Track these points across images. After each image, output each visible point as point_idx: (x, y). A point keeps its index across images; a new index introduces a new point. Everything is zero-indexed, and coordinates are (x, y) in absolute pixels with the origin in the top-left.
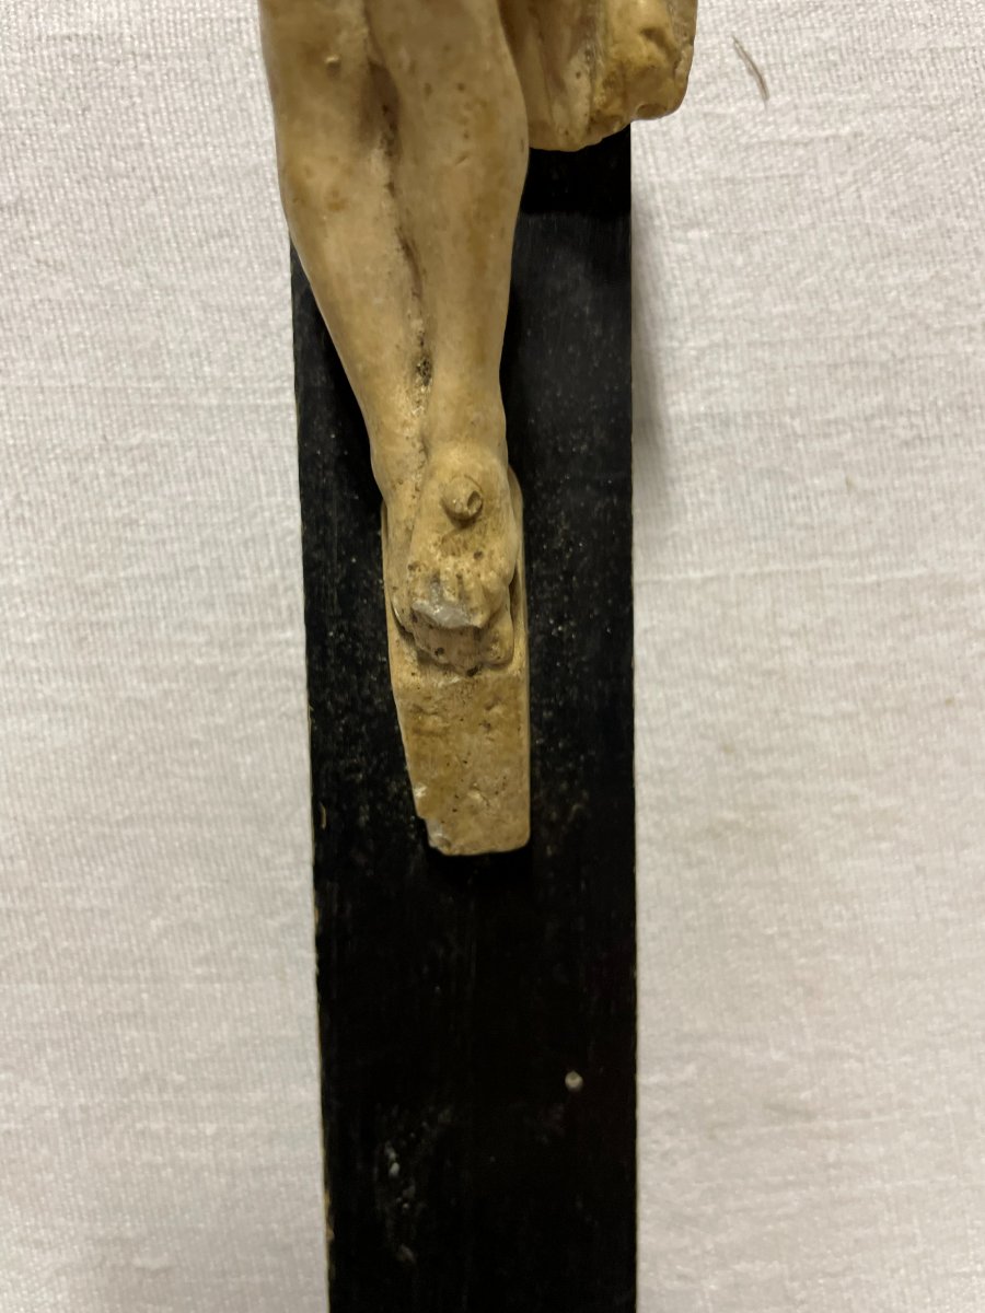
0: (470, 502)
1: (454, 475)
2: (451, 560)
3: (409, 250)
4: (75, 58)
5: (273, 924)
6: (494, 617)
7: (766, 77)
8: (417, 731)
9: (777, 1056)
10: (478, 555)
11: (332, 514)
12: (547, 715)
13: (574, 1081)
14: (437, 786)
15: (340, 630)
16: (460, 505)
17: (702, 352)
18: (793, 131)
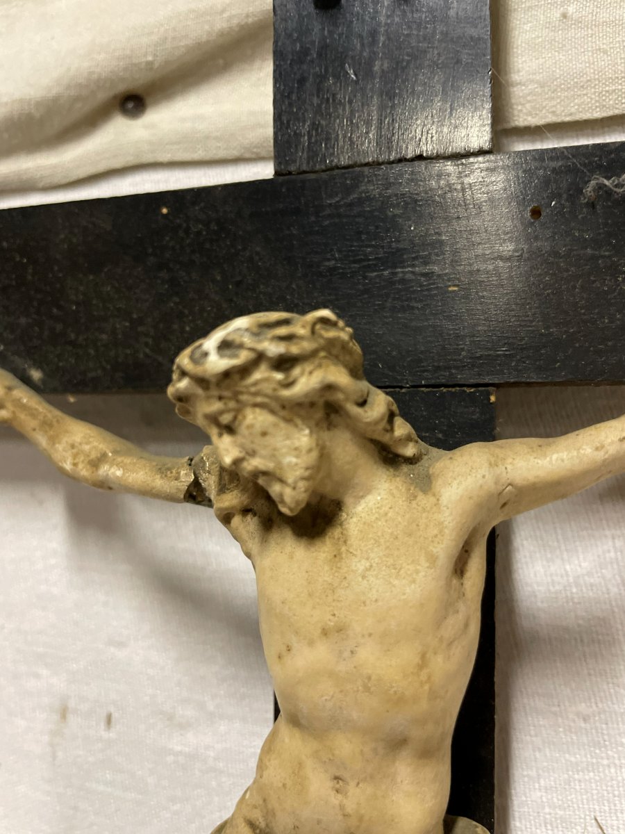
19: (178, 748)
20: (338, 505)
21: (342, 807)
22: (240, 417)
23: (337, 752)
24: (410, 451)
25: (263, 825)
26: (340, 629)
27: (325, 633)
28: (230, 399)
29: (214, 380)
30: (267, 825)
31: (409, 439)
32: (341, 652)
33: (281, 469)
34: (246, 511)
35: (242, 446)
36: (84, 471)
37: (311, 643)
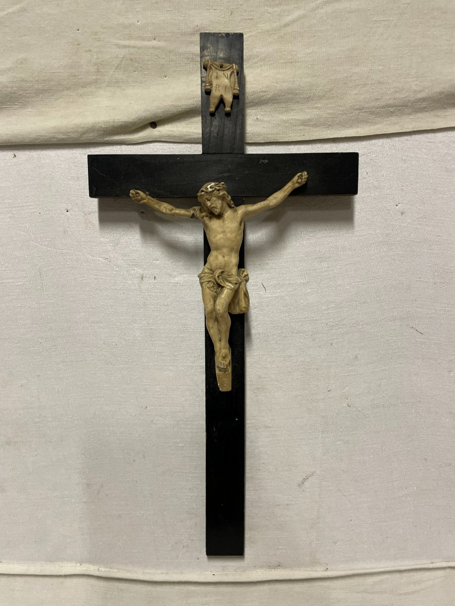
1: (223, 353)
2: (223, 361)
3: (219, 330)
4: (175, 286)
5: (198, 399)
6: (227, 367)
7: (266, 288)
9: (266, 419)
10: (226, 361)
11: (209, 351)
13: (237, 419)
14: (221, 384)
16: (224, 356)
17: (256, 325)
18: (270, 296)
19: (173, 282)
20: (223, 214)
21: (224, 260)
22: (211, 198)
23: (223, 251)
24: (233, 206)
26: (224, 232)
27: (222, 232)
28: (211, 195)
29: (208, 192)
30: (211, 268)
31: (232, 204)
32: (224, 235)
33: (217, 206)
34: (206, 216)
35: (211, 203)
36: (168, 212)
37: (220, 234)
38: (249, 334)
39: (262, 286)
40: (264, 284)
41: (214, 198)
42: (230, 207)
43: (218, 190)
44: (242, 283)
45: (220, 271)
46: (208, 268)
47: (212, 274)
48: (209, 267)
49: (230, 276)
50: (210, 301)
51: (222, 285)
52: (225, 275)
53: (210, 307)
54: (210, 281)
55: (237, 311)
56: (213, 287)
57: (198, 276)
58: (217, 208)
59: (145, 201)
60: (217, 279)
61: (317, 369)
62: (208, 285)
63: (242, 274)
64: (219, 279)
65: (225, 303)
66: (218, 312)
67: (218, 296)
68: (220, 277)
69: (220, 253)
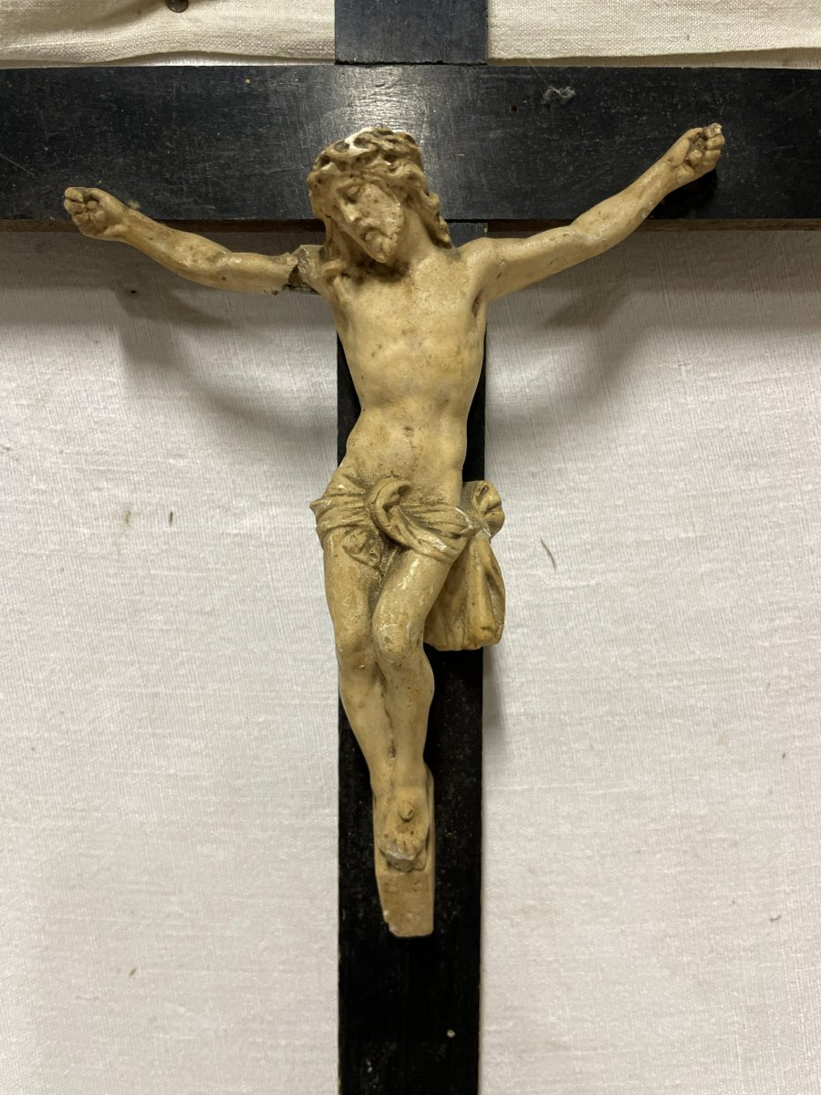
0: (410, 813)
1: (404, 802)
2: (401, 835)
3: (387, 713)
4: (240, 545)
5: (316, 947)
6: (418, 854)
7: (555, 557)
8: (386, 891)
9: (552, 1019)
10: (412, 833)
11: (352, 782)
12: (443, 871)
13: (451, 1034)
14: (393, 913)
15: (353, 833)
16: (406, 815)
17: (522, 684)
18: (569, 583)
19: (235, 532)
20: (407, 265)
21: (411, 443)
22: (362, 190)
23: (407, 411)
24: (446, 238)
25: (355, 476)
26: (413, 331)
27: (404, 333)
28: (357, 176)
29: (350, 162)
30: (359, 476)
32: (412, 345)
33: (384, 225)
34: (344, 274)
35: (360, 211)
36: (203, 265)
37: (395, 340)
38: (497, 718)
39: (541, 549)
40: (550, 543)
41: (371, 191)
42: (438, 243)
43: (390, 156)
44: (479, 533)
45: (395, 485)
46: (348, 477)
47: (364, 497)
48: (352, 472)
49: (433, 506)
50: (353, 603)
51: (401, 539)
52: (411, 502)
53: (353, 626)
54: (353, 526)
55: (456, 640)
56: (366, 547)
57: (313, 507)
58: (384, 234)
59: (119, 228)
60: (382, 518)
61: (735, 844)
62: (348, 541)
63: (479, 499)
64: (389, 517)
65: (410, 612)
66: (385, 648)
67: (384, 583)
68: (394, 510)
69: (394, 417)
